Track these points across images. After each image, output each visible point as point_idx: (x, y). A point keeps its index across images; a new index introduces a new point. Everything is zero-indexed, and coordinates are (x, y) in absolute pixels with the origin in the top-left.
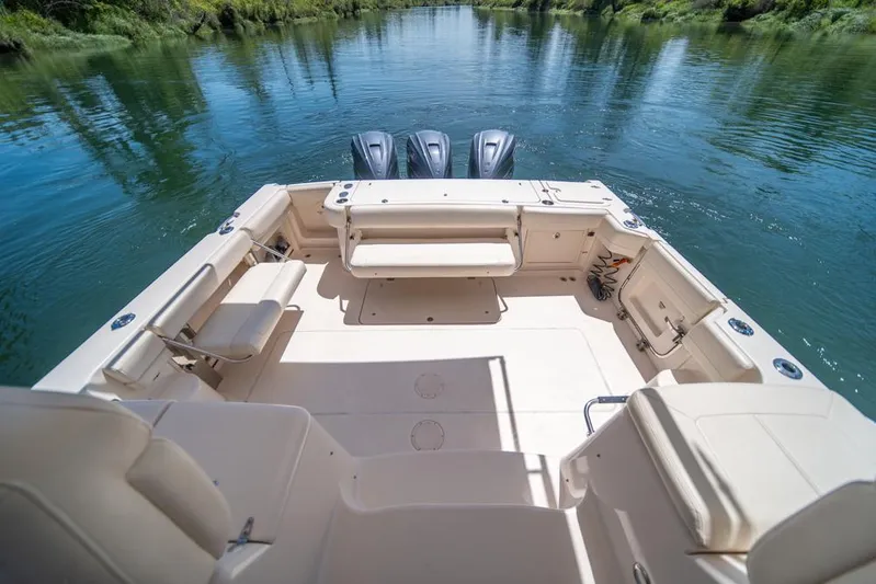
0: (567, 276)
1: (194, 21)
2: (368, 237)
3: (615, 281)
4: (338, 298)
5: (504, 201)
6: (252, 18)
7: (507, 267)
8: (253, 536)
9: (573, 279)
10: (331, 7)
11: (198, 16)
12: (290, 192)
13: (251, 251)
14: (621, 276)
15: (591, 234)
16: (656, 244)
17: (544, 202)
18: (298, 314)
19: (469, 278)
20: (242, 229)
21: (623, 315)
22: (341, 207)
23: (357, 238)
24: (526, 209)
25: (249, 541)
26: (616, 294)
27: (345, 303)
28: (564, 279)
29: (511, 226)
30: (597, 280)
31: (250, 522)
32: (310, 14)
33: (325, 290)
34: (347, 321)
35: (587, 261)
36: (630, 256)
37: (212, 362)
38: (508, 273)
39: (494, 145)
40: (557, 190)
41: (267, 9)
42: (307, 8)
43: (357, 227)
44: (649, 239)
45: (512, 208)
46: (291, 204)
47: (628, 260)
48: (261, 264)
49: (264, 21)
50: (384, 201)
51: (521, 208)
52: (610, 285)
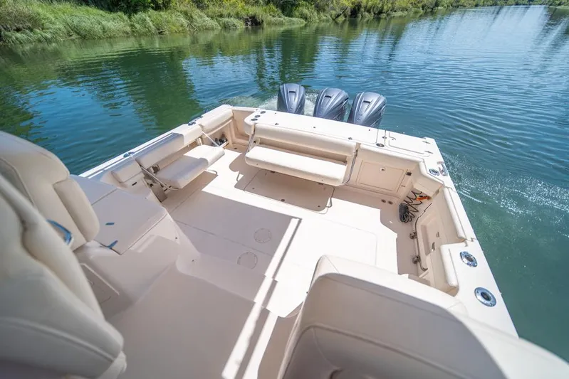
0: (387, 199)
1: (339, 11)
2: (263, 143)
3: (418, 211)
4: (237, 173)
5: (349, 139)
6: (369, 11)
7: (335, 180)
8: (113, 248)
9: (390, 203)
10: (420, 5)
11: (341, 9)
12: (233, 111)
13: (201, 137)
14: (421, 208)
15: (409, 174)
16: (446, 190)
17: (378, 145)
18: (215, 176)
19: (320, 183)
20: (200, 125)
21: (414, 236)
22: (252, 123)
23: (258, 143)
24: (362, 146)
25: (111, 249)
26: (414, 220)
27: (241, 176)
28: (384, 201)
29: (350, 156)
30: (406, 208)
31: (116, 242)
32: (403, 9)
33: (233, 167)
34: (236, 186)
35: (403, 193)
36: (429, 195)
37: (164, 189)
38: (336, 185)
39: (369, 103)
40: (394, 139)
41: (380, 5)
42: (404, 5)
43: (257, 136)
44: (443, 186)
45: (353, 144)
46: (233, 117)
47: (429, 198)
48: (204, 146)
49: (374, 13)
50: (276, 124)
51: (359, 145)
52: (413, 213)
